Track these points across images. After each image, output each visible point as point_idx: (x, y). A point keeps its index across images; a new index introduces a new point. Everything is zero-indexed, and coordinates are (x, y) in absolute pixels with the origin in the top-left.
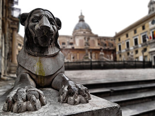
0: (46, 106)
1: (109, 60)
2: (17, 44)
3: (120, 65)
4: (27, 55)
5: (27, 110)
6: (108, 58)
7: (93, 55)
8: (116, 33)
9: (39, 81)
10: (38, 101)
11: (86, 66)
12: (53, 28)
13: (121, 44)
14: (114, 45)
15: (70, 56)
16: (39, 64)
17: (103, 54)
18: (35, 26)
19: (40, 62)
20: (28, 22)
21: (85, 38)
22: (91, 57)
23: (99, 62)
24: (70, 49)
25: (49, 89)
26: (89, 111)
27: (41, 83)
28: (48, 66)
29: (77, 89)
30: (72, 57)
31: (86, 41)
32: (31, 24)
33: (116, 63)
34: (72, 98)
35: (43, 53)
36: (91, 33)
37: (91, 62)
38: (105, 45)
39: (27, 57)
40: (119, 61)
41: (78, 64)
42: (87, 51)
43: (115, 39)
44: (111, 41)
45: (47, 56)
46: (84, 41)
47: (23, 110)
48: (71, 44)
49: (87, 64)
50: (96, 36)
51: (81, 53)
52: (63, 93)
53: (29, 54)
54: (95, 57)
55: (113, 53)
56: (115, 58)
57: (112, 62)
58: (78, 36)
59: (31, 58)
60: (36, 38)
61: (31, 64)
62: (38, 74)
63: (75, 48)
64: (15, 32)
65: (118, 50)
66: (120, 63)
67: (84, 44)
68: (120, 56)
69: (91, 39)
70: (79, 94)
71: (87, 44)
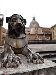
0: (22, 64)
1: (48, 39)
2: (2, 32)
3: (53, 42)
4: (10, 38)
5: (13, 67)
6: (47, 38)
7: (40, 37)
8: (52, 26)
9: (16, 51)
10: (18, 62)
11: (36, 42)
12: (23, 24)
13: (54, 32)
14: (51, 32)
15: (28, 37)
16: (16, 42)
17: (45, 36)
18: (13, 23)
19: (16, 41)
20: (10, 22)
21: (36, 29)
22: (39, 38)
23: (43, 40)
24: (28, 34)
25: (21, 55)
26: (46, 68)
27: (17, 52)
28: (20, 43)
29: (37, 56)
30: (29, 38)
31: (36, 30)
32: (11, 22)
33: (52, 41)
34: (35, 61)
35: (18, 37)
36: (39, 26)
37: (39, 40)
38: (46, 32)
39: (10, 39)
40: (53, 40)
41: (32, 42)
42: (36, 35)
43: (51, 29)
44: (49, 30)
45: (19, 39)
46: (35, 30)
47: (11, 67)
48: (29, 31)
49: (37, 41)
50: (42, 27)
51: (33, 36)
52: (30, 58)
53: (11, 37)
54: (41, 38)
55: (50, 36)
56: (51, 39)
57: (49, 40)
58: (32, 27)
59: (12, 40)
60: (14, 29)
61: (11, 42)
62: (15, 47)
63: (31, 33)
64: (1, 26)
65: (53, 34)
66: (54, 41)
67: (35, 31)
68: (54, 37)
69: (39, 29)
70: (39, 59)
71: (37, 31)
